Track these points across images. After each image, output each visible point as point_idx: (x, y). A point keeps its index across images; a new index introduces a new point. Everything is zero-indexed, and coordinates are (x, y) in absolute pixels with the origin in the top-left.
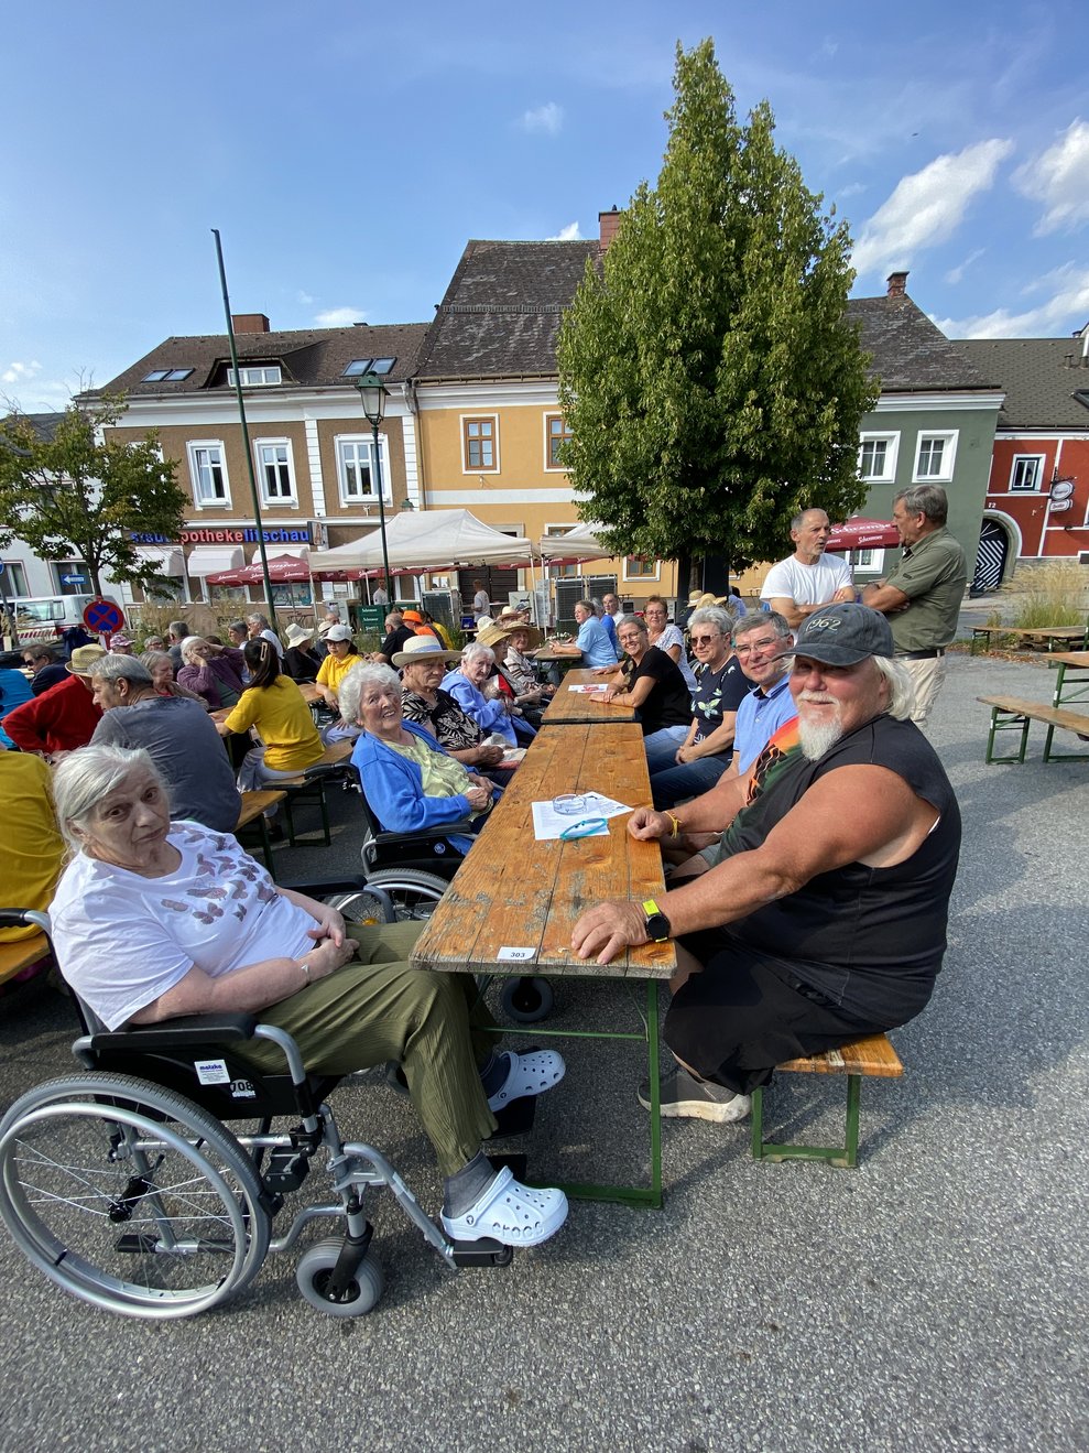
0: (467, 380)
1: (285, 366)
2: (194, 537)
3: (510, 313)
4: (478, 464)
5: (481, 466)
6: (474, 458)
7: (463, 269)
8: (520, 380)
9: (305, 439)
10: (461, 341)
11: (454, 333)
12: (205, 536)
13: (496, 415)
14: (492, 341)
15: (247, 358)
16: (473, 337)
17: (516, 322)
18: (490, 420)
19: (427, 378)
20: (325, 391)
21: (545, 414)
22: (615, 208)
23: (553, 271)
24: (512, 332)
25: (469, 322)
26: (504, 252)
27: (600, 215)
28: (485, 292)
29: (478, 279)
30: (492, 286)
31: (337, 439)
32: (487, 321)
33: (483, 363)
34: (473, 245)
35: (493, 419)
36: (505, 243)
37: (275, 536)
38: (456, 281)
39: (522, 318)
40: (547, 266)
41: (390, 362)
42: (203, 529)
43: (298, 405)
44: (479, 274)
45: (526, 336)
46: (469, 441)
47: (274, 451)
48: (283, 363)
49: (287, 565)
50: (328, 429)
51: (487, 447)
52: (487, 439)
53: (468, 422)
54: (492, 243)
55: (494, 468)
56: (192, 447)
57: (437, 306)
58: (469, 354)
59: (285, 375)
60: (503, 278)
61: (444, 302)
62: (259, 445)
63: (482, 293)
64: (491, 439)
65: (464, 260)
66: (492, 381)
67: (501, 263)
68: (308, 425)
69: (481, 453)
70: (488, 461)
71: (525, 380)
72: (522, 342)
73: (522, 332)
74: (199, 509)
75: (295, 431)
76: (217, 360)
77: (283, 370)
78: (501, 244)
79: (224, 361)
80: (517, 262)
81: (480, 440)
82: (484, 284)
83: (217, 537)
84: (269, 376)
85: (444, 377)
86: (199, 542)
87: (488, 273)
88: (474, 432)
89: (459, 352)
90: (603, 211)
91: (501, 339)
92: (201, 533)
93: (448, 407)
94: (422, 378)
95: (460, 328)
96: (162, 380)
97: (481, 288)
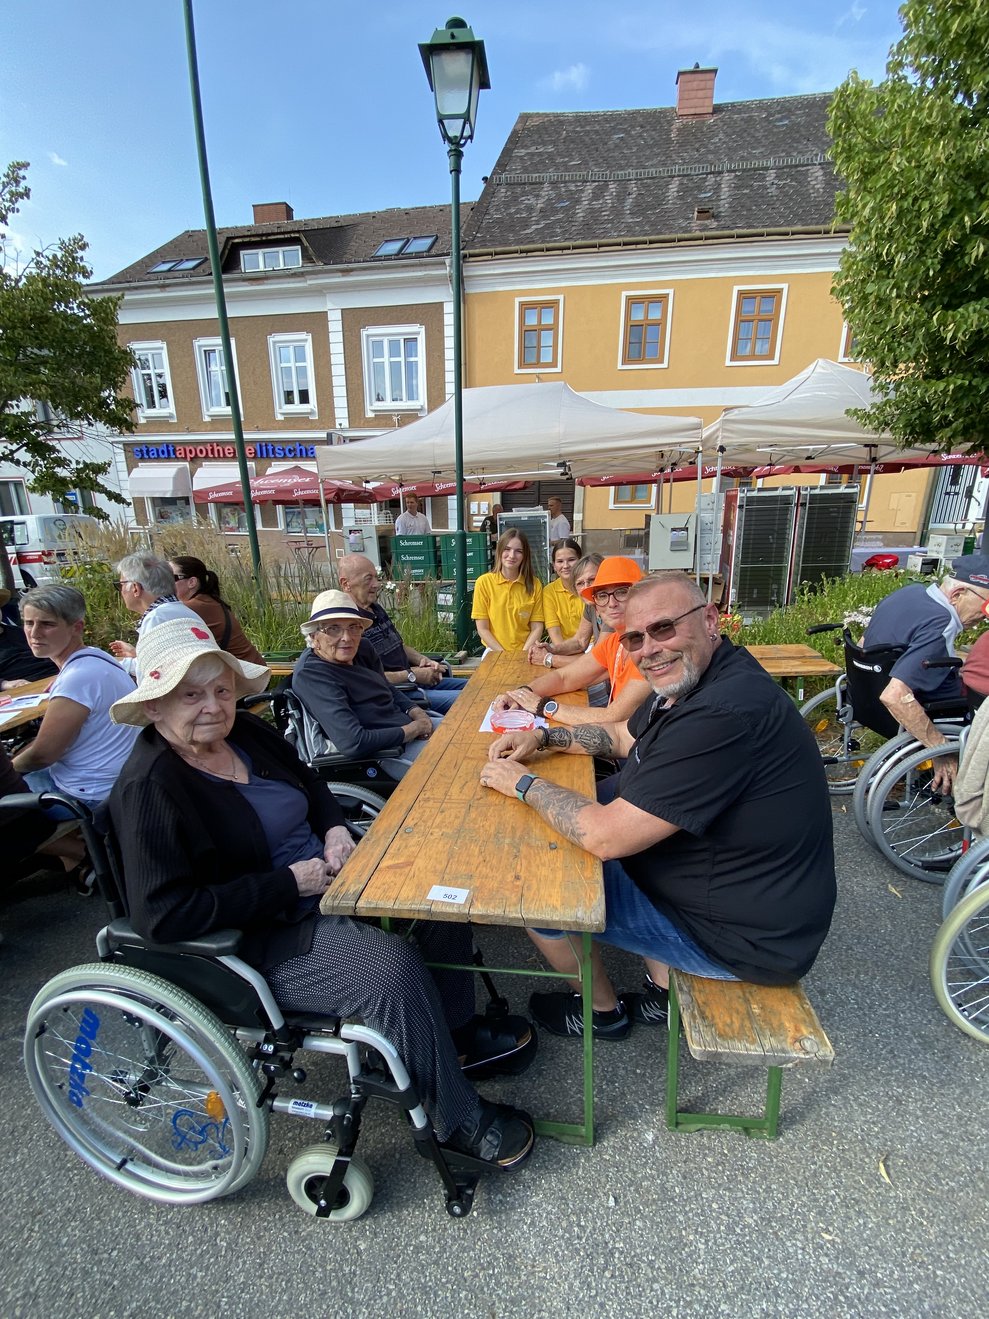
0: (527, 252)
1: (306, 244)
2: (201, 451)
3: (574, 182)
4: (534, 361)
5: (538, 364)
6: (529, 355)
7: (515, 140)
8: (595, 250)
9: (326, 333)
10: (516, 213)
11: (507, 205)
12: (212, 450)
13: (561, 297)
14: (555, 211)
15: (263, 235)
16: (530, 209)
17: (582, 191)
18: (552, 305)
19: (477, 251)
20: (352, 270)
21: (624, 294)
22: (697, 66)
23: (622, 139)
24: (578, 201)
25: (524, 193)
26: (561, 123)
27: (680, 74)
28: (542, 162)
29: (532, 149)
30: (551, 156)
31: (364, 333)
32: (546, 191)
33: (546, 233)
34: (524, 118)
35: (556, 302)
36: (562, 115)
37: (290, 451)
38: (507, 153)
39: (589, 189)
40: (614, 134)
41: (429, 241)
42: (211, 443)
43: (320, 292)
44: (532, 145)
45: (597, 204)
46: (525, 332)
47: (291, 349)
48: (304, 240)
49: (297, 479)
50: (354, 320)
51: (547, 338)
52: (548, 328)
53: (524, 306)
54: (547, 115)
55: (554, 364)
56: (200, 346)
57: (485, 179)
58: (527, 226)
59: (306, 257)
60: (562, 147)
61: (493, 173)
62: (275, 342)
63: (539, 163)
64: (553, 328)
65: (514, 133)
66: (559, 252)
67: (559, 134)
68: (330, 315)
69: (539, 347)
70: (546, 357)
71: (602, 249)
72: (592, 211)
73: (591, 200)
74: (207, 419)
75: (315, 324)
76: (229, 239)
77: (304, 251)
78: (557, 116)
79: (237, 241)
80: (577, 132)
81: (538, 330)
82: (540, 154)
83: (227, 452)
84: (287, 258)
85: (499, 249)
86: (206, 458)
87: (544, 143)
88: (532, 320)
89: (513, 225)
90: (683, 69)
91: (566, 209)
92: (209, 448)
93: (501, 289)
94: (472, 251)
95: (515, 199)
96: (169, 270)
97: (537, 159)
